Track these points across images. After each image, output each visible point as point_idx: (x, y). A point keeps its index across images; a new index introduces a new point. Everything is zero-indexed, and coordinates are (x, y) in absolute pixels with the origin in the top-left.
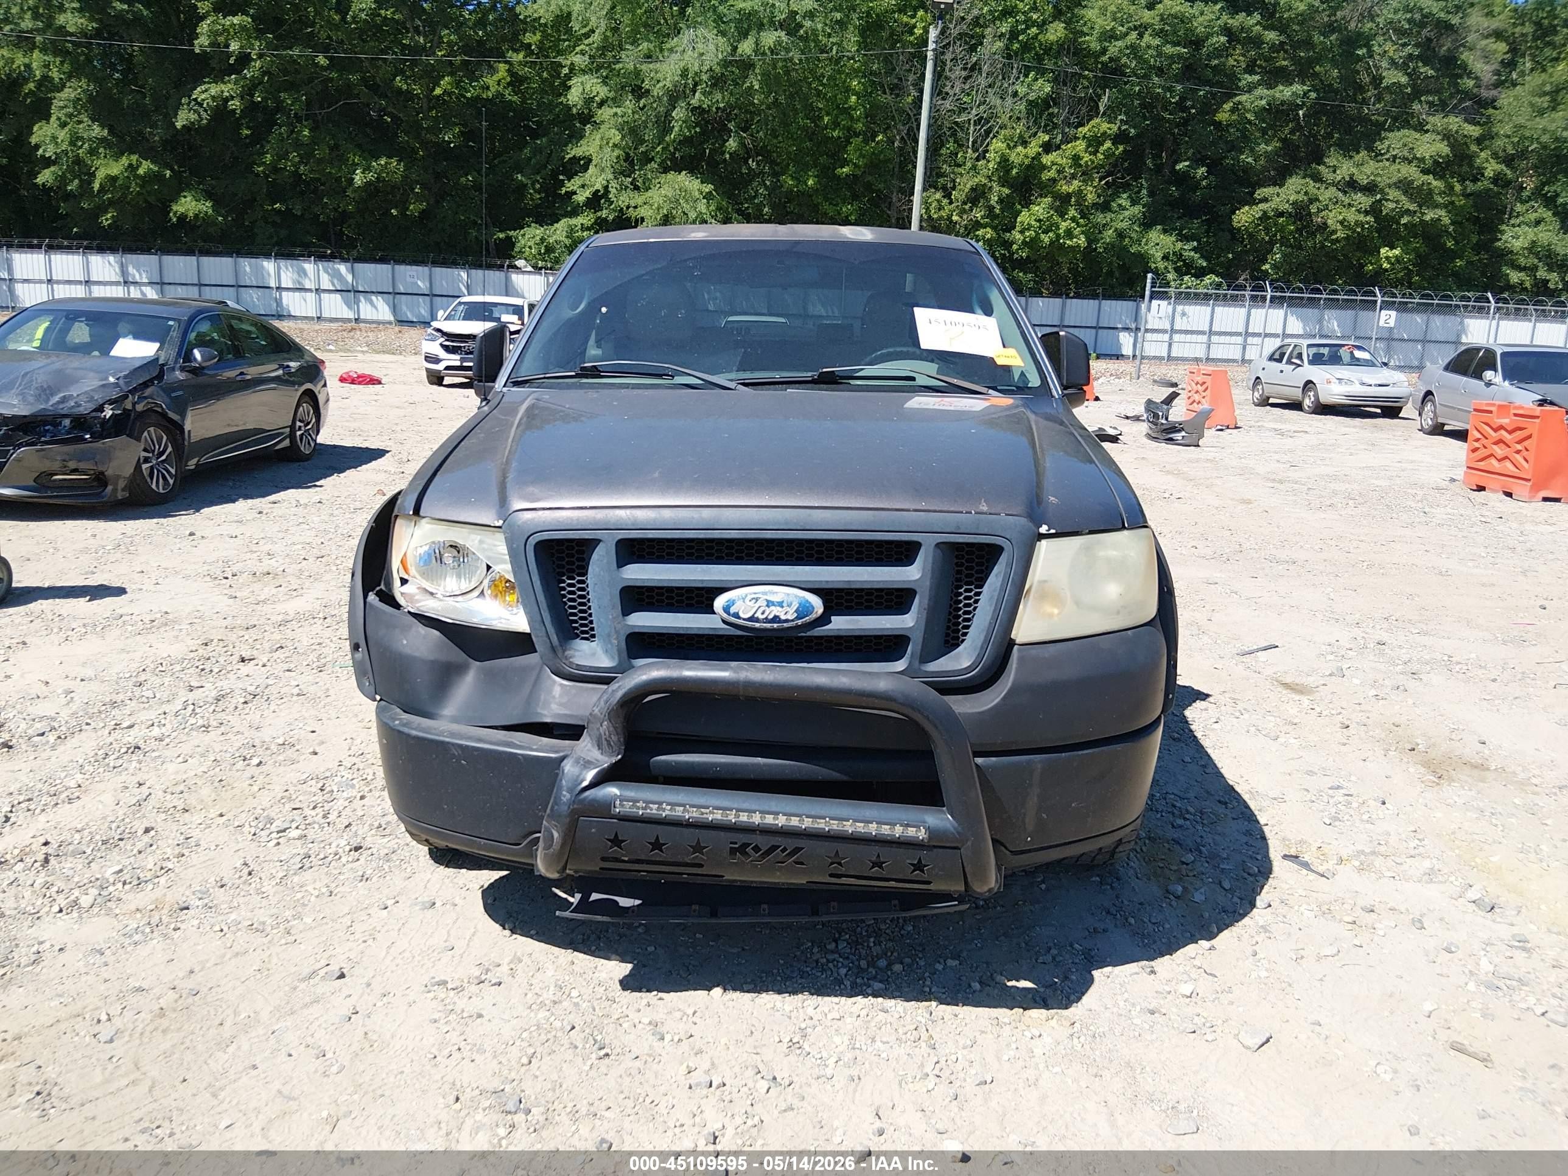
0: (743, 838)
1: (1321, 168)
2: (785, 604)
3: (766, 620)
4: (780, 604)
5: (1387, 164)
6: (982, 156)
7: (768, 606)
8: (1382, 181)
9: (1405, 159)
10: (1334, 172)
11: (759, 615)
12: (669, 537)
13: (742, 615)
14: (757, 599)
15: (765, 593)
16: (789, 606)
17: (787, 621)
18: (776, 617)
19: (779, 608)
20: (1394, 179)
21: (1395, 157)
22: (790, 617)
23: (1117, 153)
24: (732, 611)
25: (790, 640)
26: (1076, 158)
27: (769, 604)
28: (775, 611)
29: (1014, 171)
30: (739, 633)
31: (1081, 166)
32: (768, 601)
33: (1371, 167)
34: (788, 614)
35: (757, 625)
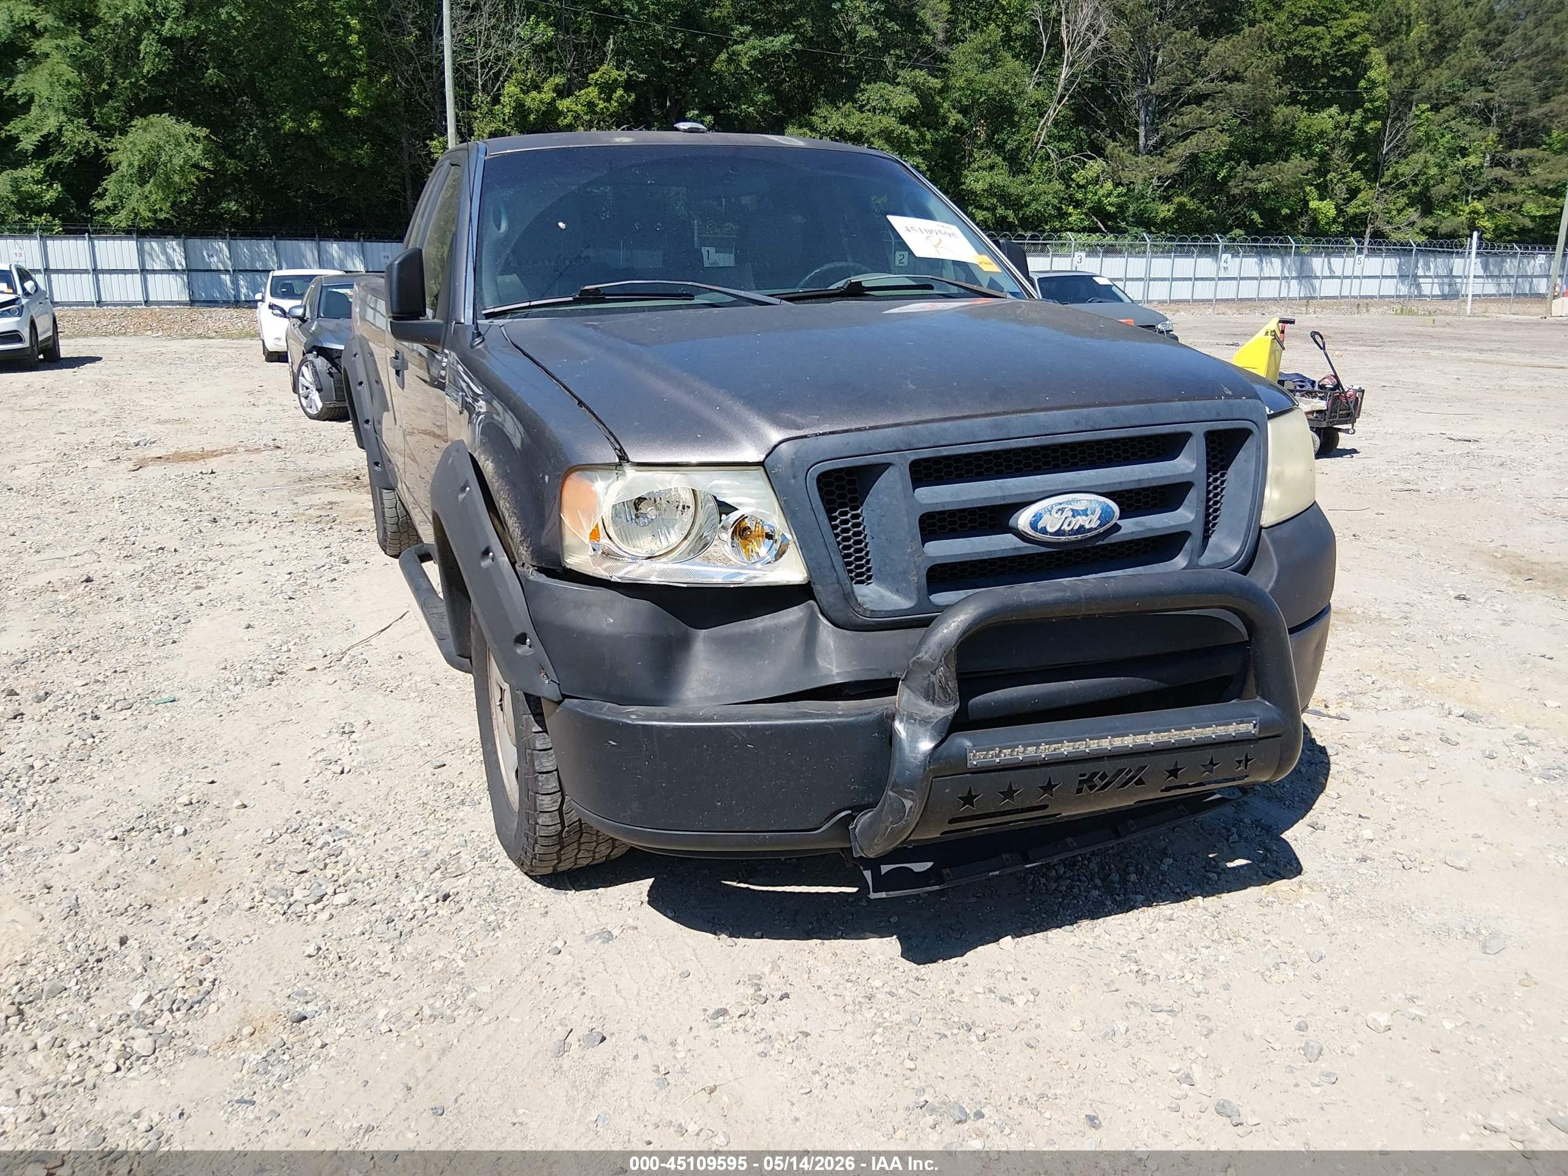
0: (1089, 768)
1: (814, 118)
2: (1089, 512)
3: (1073, 532)
4: (1085, 513)
5: (870, 114)
6: (496, 100)
7: (1074, 516)
8: (868, 131)
9: (884, 110)
10: (826, 122)
11: (1066, 528)
12: (965, 452)
13: (1049, 530)
14: (1062, 510)
15: (1069, 502)
16: (1093, 514)
17: (1090, 530)
18: (1082, 527)
19: (1084, 518)
20: (877, 129)
21: (874, 108)
22: (1093, 525)
23: (630, 100)
24: (1040, 525)
25: (1087, 550)
26: (591, 105)
27: (1075, 513)
28: (1081, 520)
29: (532, 117)
30: (1043, 549)
31: (595, 113)
32: (1072, 510)
33: (857, 116)
34: (1091, 522)
35: (1063, 538)
